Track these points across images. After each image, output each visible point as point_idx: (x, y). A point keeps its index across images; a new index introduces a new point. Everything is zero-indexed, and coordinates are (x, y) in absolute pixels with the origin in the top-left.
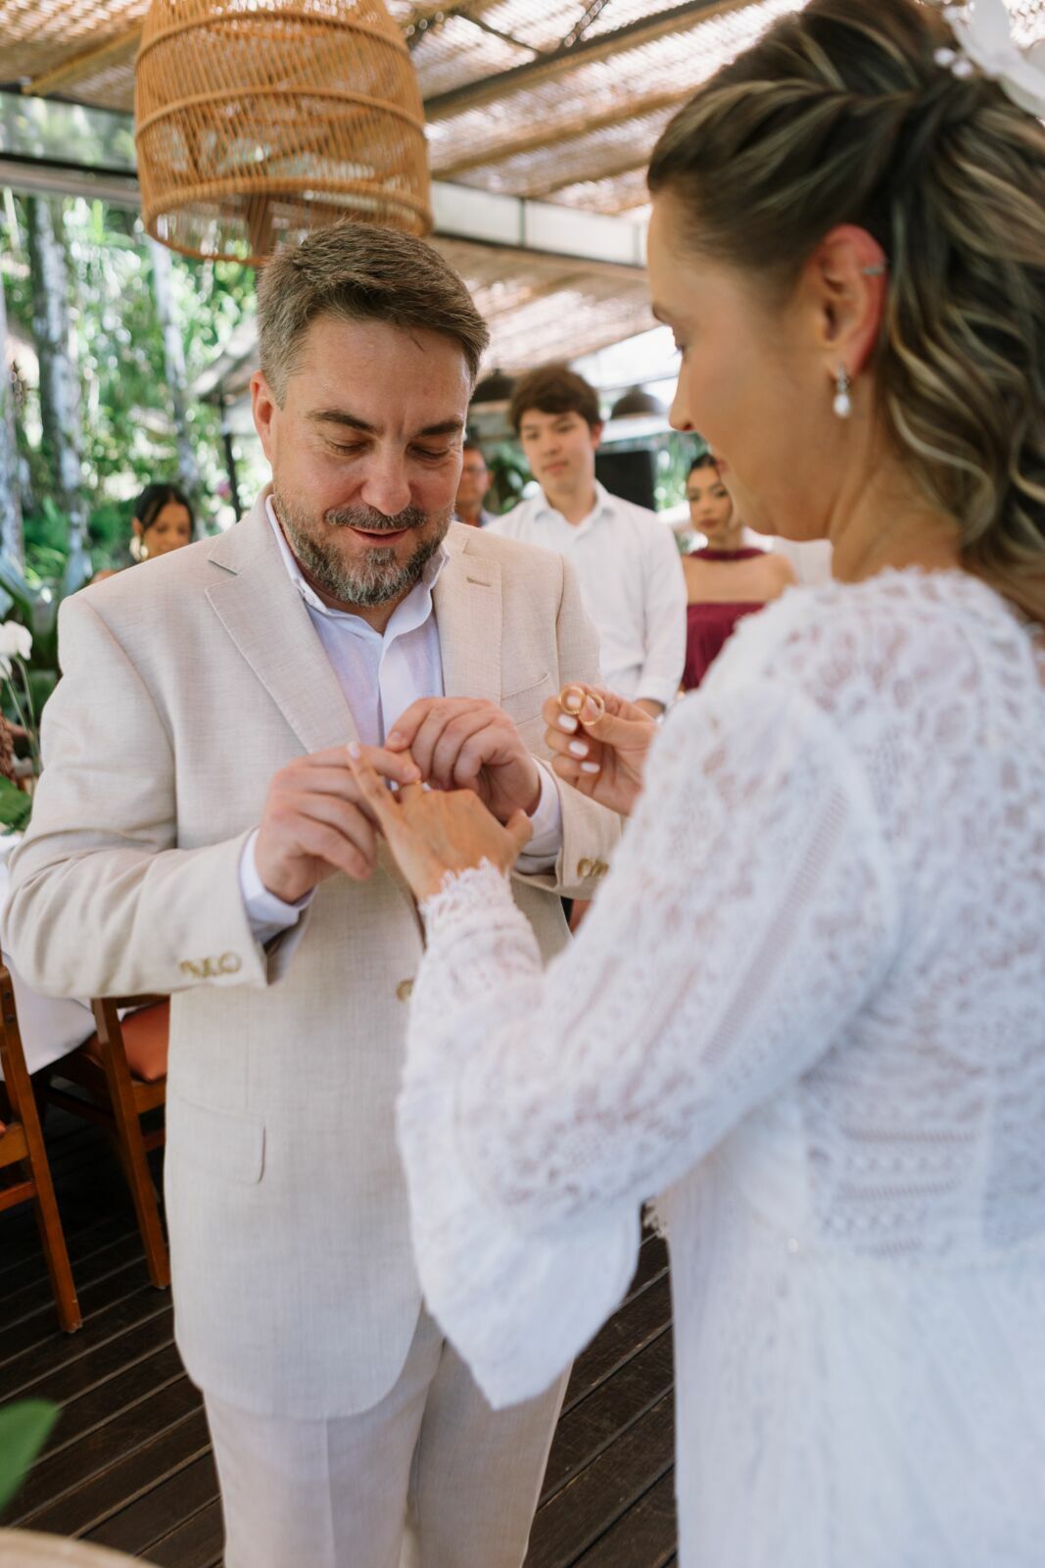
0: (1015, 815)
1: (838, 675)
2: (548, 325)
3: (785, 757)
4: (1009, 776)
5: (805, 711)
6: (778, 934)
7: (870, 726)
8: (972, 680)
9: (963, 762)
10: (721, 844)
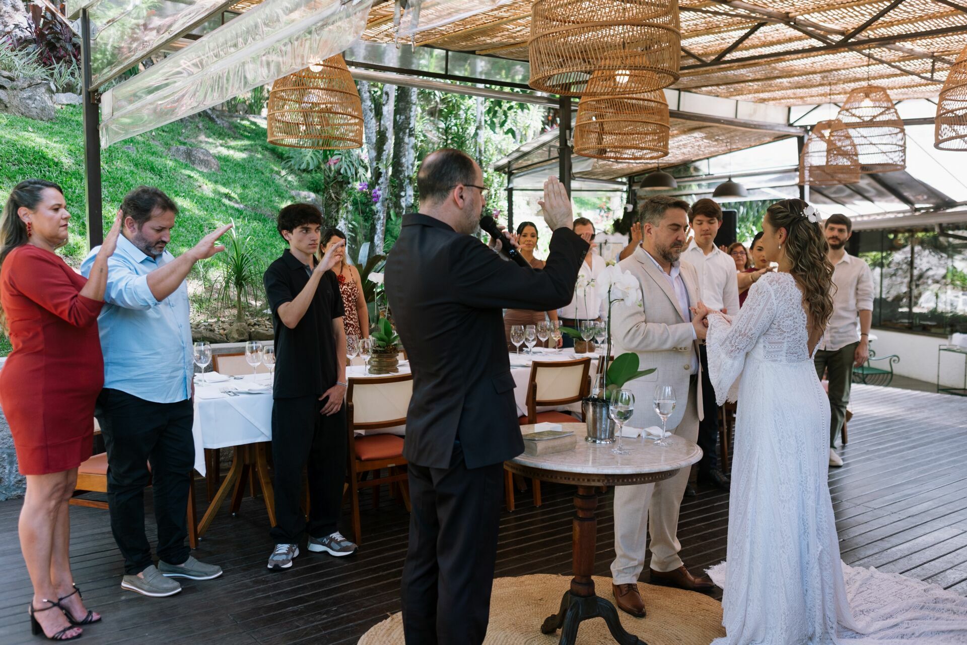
0: (791, 300)
1: (772, 281)
2: (685, 145)
3: (765, 290)
4: (790, 296)
5: (767, 284)
6: (763, 310)
7: (775, 287)
8: (788, 284)
9: (786, 293)
10: (757, 300)
